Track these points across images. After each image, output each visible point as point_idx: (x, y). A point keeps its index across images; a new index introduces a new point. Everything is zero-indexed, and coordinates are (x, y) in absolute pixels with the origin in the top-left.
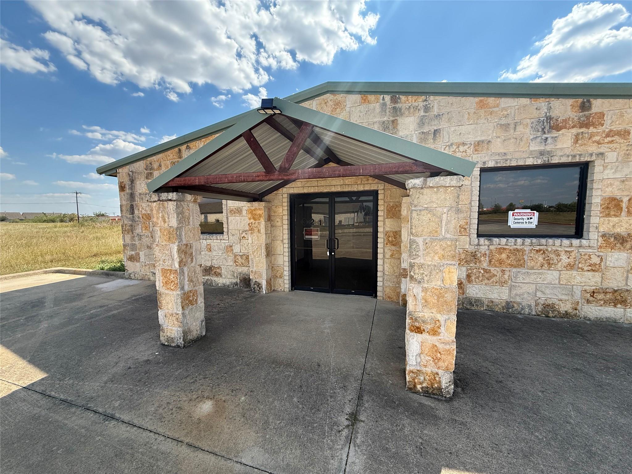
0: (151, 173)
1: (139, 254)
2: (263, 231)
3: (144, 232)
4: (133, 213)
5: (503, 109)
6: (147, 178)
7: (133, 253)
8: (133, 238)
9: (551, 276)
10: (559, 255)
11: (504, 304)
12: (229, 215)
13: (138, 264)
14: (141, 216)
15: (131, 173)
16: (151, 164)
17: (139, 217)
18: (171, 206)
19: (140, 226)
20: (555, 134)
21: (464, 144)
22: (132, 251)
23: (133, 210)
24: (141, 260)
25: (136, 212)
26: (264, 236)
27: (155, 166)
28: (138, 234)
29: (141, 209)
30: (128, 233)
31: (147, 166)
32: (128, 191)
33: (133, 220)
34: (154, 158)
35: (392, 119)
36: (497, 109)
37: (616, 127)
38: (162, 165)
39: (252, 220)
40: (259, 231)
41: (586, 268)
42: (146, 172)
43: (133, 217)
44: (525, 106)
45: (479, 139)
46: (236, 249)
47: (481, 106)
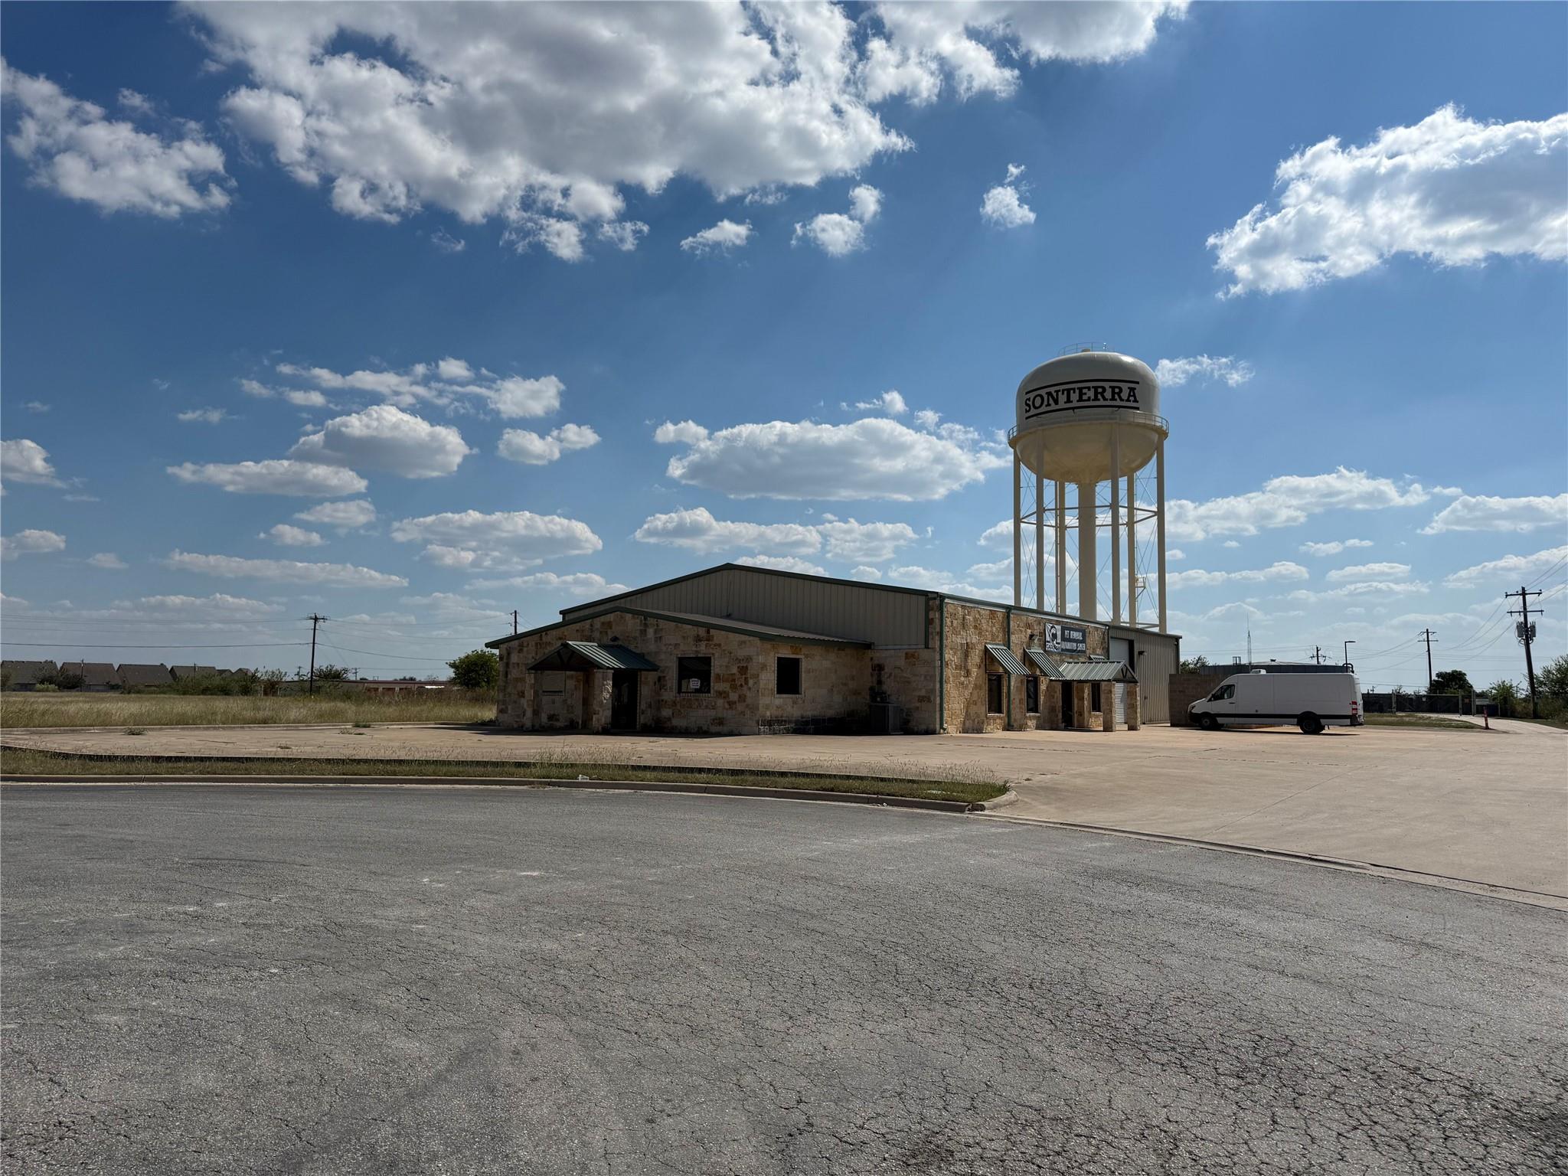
0: (522, 649)
1: (507, 707)
2: (582, 689)
3: (513, 691)
4: (507, 677)
5: (684, 629)
6: (519, 652)
7: (504, 707)
8: (505, 696)
9: (701, 712)
10: (703, 701)
12: (566, 679)
13: (506, 715)
14: (512, 679)
15: (508, 648)
16: (523, 643)
18: (532, 676)
19: (511, 687)
20: (700, 643)
21: (671, 645)
22: (503, 705)
23: (507, 674)
24: (509, 712)
25: (509, 676)
26: (582, 692)
27: (525, 644)
28: (509, 693)
29: (512, 674)
30: (502, 692)
31: (520, 644)
32: (505, 661)
33: (506, 682)
34: (525, 639)
35: (644, 629)
36: (682, 629)
37: (718, 642)
38: (530, 645)
39: (577, 683)
40: (580, 689)
41: (711, 708)
42: (519, 648)
43: (506, 680)
44: (691, 629)
45: (676, 643)
46: (569, 702)
47: (677, 627)
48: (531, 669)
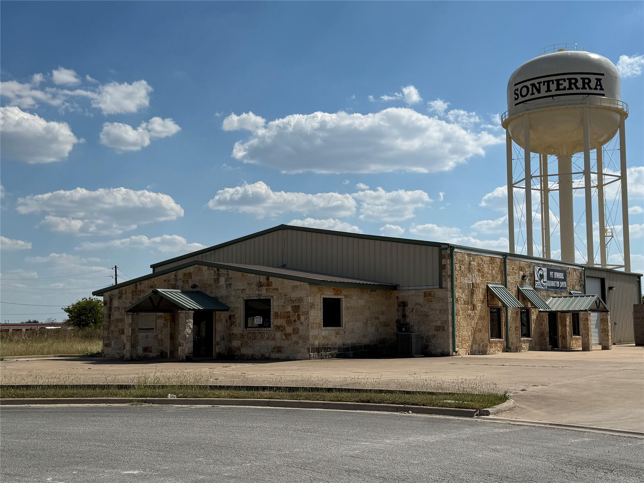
0: (121, 296)
1: (111, 342)
2: (169, 326)
3: (115, 329)
5: (249, 277)
6: (119, 299)
7: (108, 342)
8: (108, 333)
9: (263, 343)
10: (264, 334)
11: (251, 356)
12: (157, 319)
13: (110, 348)
14: (114, 320)
15: (111, 296)
16: (122, 291)
17: (113, 321)
18: (130, 316)
19: (113, 326)
20: (261, 288)
21: (238, 290)
22: (107, 340)
23: (110, 316)
24: (112, 346)
25: (112, 317)
26: (169, 329)
27: (124, 292)
28: (112, 331)
29: (114, 316)
30: (106, 330)
31: (119, 292)
32: (108, 305)
33: (109, 322)
34: (124, 288)
35: (217, 277)
36: (247, 277)
37: (275, 287)
38: (127, 292)
39: (165, 322)
40: (168, 327)
41: (271, 339)
42: (119, 295)
43: (110, 320)
44: (254, 277)
45: (243, 288)
46: (159, 337)
47: (243, 275)
48: (129, 311)
